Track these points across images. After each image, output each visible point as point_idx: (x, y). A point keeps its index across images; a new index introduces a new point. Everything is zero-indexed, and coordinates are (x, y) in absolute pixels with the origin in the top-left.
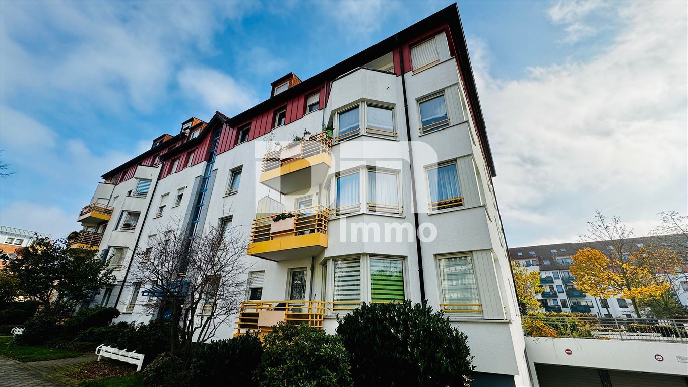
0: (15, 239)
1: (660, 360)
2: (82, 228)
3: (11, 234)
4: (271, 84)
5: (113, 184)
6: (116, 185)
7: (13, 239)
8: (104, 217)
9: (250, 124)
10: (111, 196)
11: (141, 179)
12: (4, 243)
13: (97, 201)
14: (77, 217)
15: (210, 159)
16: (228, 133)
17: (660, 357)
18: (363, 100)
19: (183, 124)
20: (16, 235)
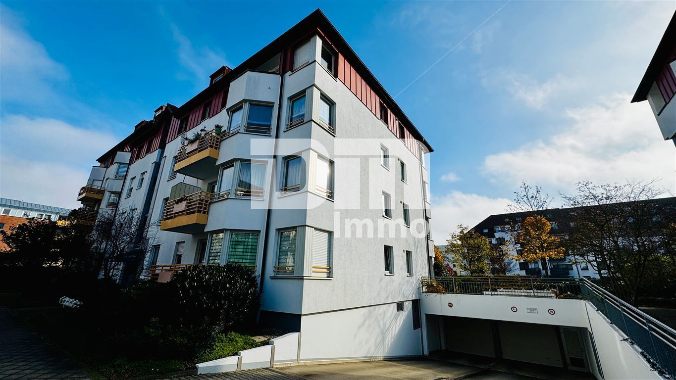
0: (44, 215)
1: (514, 311)
2: (81, 206)
3: (40, 211)
4: (210, 77)
5: (105, 167)
6: (108, 168)
7: (43, 215)
8: (97, 197)
9: (188, 117)
10: (104, 178)
11: (121, 164)
12: (22, 217)
13: (93, 182)
14: (77, 196)
15: (162, 147)
16: (175, 123)
17: (515, 308)
18: (245, 101)
19: (156, 112)
20: (44, 211)
